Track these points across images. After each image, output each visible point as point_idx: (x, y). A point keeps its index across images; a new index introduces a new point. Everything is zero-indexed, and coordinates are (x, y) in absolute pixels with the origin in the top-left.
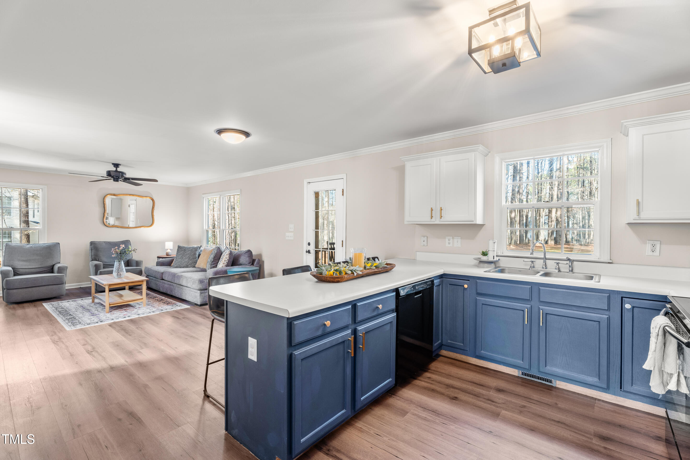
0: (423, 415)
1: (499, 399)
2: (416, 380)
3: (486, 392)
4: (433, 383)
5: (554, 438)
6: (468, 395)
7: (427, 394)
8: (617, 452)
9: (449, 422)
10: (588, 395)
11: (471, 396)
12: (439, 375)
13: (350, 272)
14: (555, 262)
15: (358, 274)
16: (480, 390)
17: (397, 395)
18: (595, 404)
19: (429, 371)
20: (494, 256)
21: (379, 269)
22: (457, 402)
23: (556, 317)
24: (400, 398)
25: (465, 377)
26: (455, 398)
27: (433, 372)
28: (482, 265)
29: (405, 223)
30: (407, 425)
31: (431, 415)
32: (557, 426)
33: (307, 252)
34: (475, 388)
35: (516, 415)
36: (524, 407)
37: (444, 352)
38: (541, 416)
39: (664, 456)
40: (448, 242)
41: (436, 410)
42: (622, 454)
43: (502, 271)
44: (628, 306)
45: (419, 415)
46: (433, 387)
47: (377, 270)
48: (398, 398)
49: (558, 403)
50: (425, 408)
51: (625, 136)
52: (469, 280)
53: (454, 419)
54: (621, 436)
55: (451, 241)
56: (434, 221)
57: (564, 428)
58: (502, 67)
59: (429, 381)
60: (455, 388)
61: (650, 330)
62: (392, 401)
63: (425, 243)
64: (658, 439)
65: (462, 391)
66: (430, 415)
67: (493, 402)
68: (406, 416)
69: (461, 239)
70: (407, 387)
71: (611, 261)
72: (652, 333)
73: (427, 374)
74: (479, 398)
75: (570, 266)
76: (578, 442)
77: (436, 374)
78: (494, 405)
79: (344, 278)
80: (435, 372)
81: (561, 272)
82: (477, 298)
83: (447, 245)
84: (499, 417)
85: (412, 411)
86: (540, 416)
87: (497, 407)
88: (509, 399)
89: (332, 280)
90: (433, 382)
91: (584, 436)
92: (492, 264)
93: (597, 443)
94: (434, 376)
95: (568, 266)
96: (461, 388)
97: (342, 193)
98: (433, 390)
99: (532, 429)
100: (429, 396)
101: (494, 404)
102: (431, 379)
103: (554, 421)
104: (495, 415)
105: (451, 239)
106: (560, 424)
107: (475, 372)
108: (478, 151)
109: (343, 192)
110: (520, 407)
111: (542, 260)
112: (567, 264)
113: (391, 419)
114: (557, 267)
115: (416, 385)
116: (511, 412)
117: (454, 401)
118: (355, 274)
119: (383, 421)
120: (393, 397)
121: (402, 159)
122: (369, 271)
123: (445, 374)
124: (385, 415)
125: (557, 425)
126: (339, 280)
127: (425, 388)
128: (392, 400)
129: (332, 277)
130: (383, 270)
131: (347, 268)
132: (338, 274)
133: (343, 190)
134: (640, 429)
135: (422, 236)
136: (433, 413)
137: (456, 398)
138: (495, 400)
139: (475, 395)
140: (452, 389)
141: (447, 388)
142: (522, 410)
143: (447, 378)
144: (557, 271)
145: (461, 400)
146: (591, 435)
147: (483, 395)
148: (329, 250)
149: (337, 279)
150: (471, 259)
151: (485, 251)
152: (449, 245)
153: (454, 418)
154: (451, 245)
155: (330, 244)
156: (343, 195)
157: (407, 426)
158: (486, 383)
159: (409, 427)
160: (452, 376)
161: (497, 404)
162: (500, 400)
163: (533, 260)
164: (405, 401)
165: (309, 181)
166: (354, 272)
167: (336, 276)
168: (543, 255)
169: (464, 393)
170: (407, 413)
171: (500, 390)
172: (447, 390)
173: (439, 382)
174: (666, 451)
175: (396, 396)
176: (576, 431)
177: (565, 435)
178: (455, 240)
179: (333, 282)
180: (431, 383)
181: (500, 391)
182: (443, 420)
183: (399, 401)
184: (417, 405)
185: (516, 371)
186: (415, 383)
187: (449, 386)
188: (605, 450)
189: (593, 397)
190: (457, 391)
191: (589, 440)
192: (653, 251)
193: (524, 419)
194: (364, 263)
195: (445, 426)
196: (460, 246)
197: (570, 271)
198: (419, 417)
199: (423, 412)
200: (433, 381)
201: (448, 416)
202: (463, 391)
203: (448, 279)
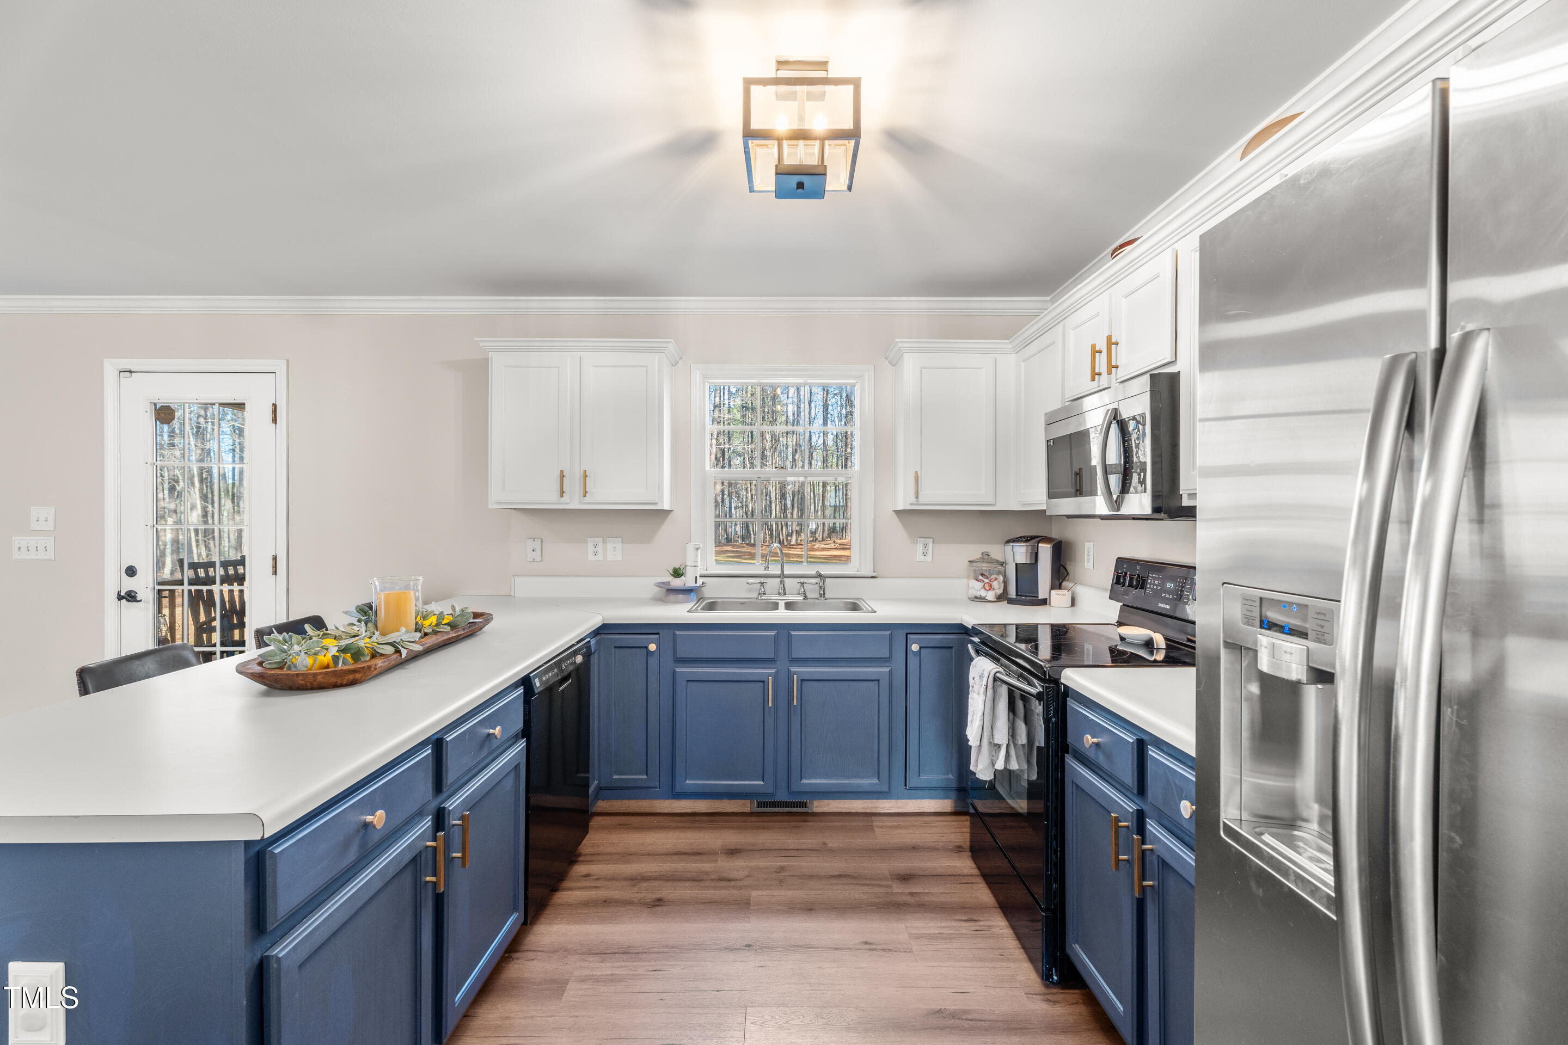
0: (605, 973)
1: (738, 871)
2: (557, 893)
3: (710, 865)
4: (599, 885)
5: (845, 908)
6: (680, 884)
7: (595, 916)
8: (926, 893)
9: (666, 963)
10: (860, 811)
11: (687, 884)
12: (606, 862)
13: (389, 650)
14: (798, 581)
15: (410, 651)
16: (699, 865)
17: (525, 948)
18: (874, 824)
19: (581, 859)
20: (696, 577)
21: (459, 631)
22: (664, 908)
23: (816, 683)
24: (536, 953)
25: (661, 847)
26: (659, 902)
27: (589, 858)
28: (672, 597)
29: (490, 507)
30: (576, 1014)
31: (623, 964)
32: (841, 884)
33: (120, 598)
34: (689, 865)
35: (776, 893)
36: (782, 869)
37: (602, 805)
38: (813, 876)
39: (974, 874)
40: (594, 549)
41: (629, 947)
42: (933, 894)
43: (711, 606)
44: (915, 647)
45: (595, 976)
46: (602, 894)
47: (454, 635)
48: (530, 955)
49: (827, 842)
50: (603, 952)
51: (891, 365)
52: (658, 634)
53: (672, 950)
54: (921, 865)
55: (600, 549)
56: (569, 502)
57: (851, 884)
58: (797, 189)
59: (588, 884)
60: (650, 880)
61: (969, 682)
62: (518, 969)
63: (537, 555)
64: (959, 849)
65: (664, 880)
66: (618, 964)
67: (729, 880)
68: (566, 994)
69: (622, 542)
70: (543, 919)
71: (875, 574)
72: (973, 687)
73: (580, 869)
74: (702, 884)
75: (820, 587)
76: (877, 900)
77: (599, 862)
78: (733, 887)
79: (375, 669)
80: (596, 857)
81: (808, 599)
82: (678, 670)
83: (591, 557)
84: (751, 908)
85: (576, 973)
86: (811, 877)
87: (740, 888)
88: (753, 863)
89: (333, 680)
90: (599, 883)
91: (880, 886)
92: (692, 594)
93: (900, 891)
94: (595, 869)
95: (817, 587)
96: (661, 874)
97: (271, 416)
98: (606, 902)
99: (809, 908)
100: (603, 920)
101: (732, 884)
102: (594, 876)
103: (834, 877)
104: (743, 907)
105: (601, 544)
106: (843, 880)
107: (676, 828)
108: (666, 352)
109: (275, 412)
110: (776, 872)
111: (778, 580)
112: (817, 583)
113: (532, 1017)
114: (802, 590)
115: (563, 905)
116: (766, 889)
117: (658, 909)
118: (404, 653)
119: (512, 1035)
120: (517, 959)
121: (481, 344)
122: (437, 639)
123: (619, 854)
124: (512, 1015)
125: (840, 882)
126: (358, 676)
127: (587, 904)
128: (516, 966)
129: (336, 671)
130: (467, 632)
131: (374, 638)
132: (350, 660)
133: (275, 406)
134: (936, 843)
135: (530, 538)
136: (625, 956)
137: (659, 900)
138: (731, 876)
139: (693, 880)
140: (644, 884)
141: (634, 885)
142: (780, 878)
143: (625, 863)
144: (802, 599)
145: (671, 902)
146: (886, 879)
147: (707, 873)
148: (186, 587)
149: (351, 677)
150: (648, 585)
151: (677, 567)
152: (596, 558)
153: (672, 947)
154: (600, 557)
155: (189, 568)
156: (275, 420)
157: (577, 1017)
158: (705, 847)
159: (582, 1017)
160: (635, 854)
161: (739, 883)
162: (740, 872)
163: (763, 580)
164: (550, 957)
165: (128, 367)
166: (400, 648)
167: (345, 668)
168: (780, 569)
169: (670, 883)
170: (566, 982)
171: (733, 852)
172: (635, 889)
173: (612, 879)
174: (974, 865)
175: (522, 951)
176: (868, 882)
177: (857, 896)
178: (610, 546)
179: (336, 686)
180: (596, 887)
181: (734, 854)
182: (653, 963)
183: (535, 963)
184: (583, 954)
185: (748, 803)
186: (559, 901)
187: (635, 880)
188: (913, 898)
189: (867, 811)
190: (655, 884)
191: (889, 890)
192: (925, 554)
193: (790, 893)
194: (414, 618)
195: (660, 976)
196: (621, 560)
197: (821, 596)
198: (597, 980)
199: (602, 964)
200: (597, 879)
201: (657, 950)
202: (668, 880)
203: (612, 636)
